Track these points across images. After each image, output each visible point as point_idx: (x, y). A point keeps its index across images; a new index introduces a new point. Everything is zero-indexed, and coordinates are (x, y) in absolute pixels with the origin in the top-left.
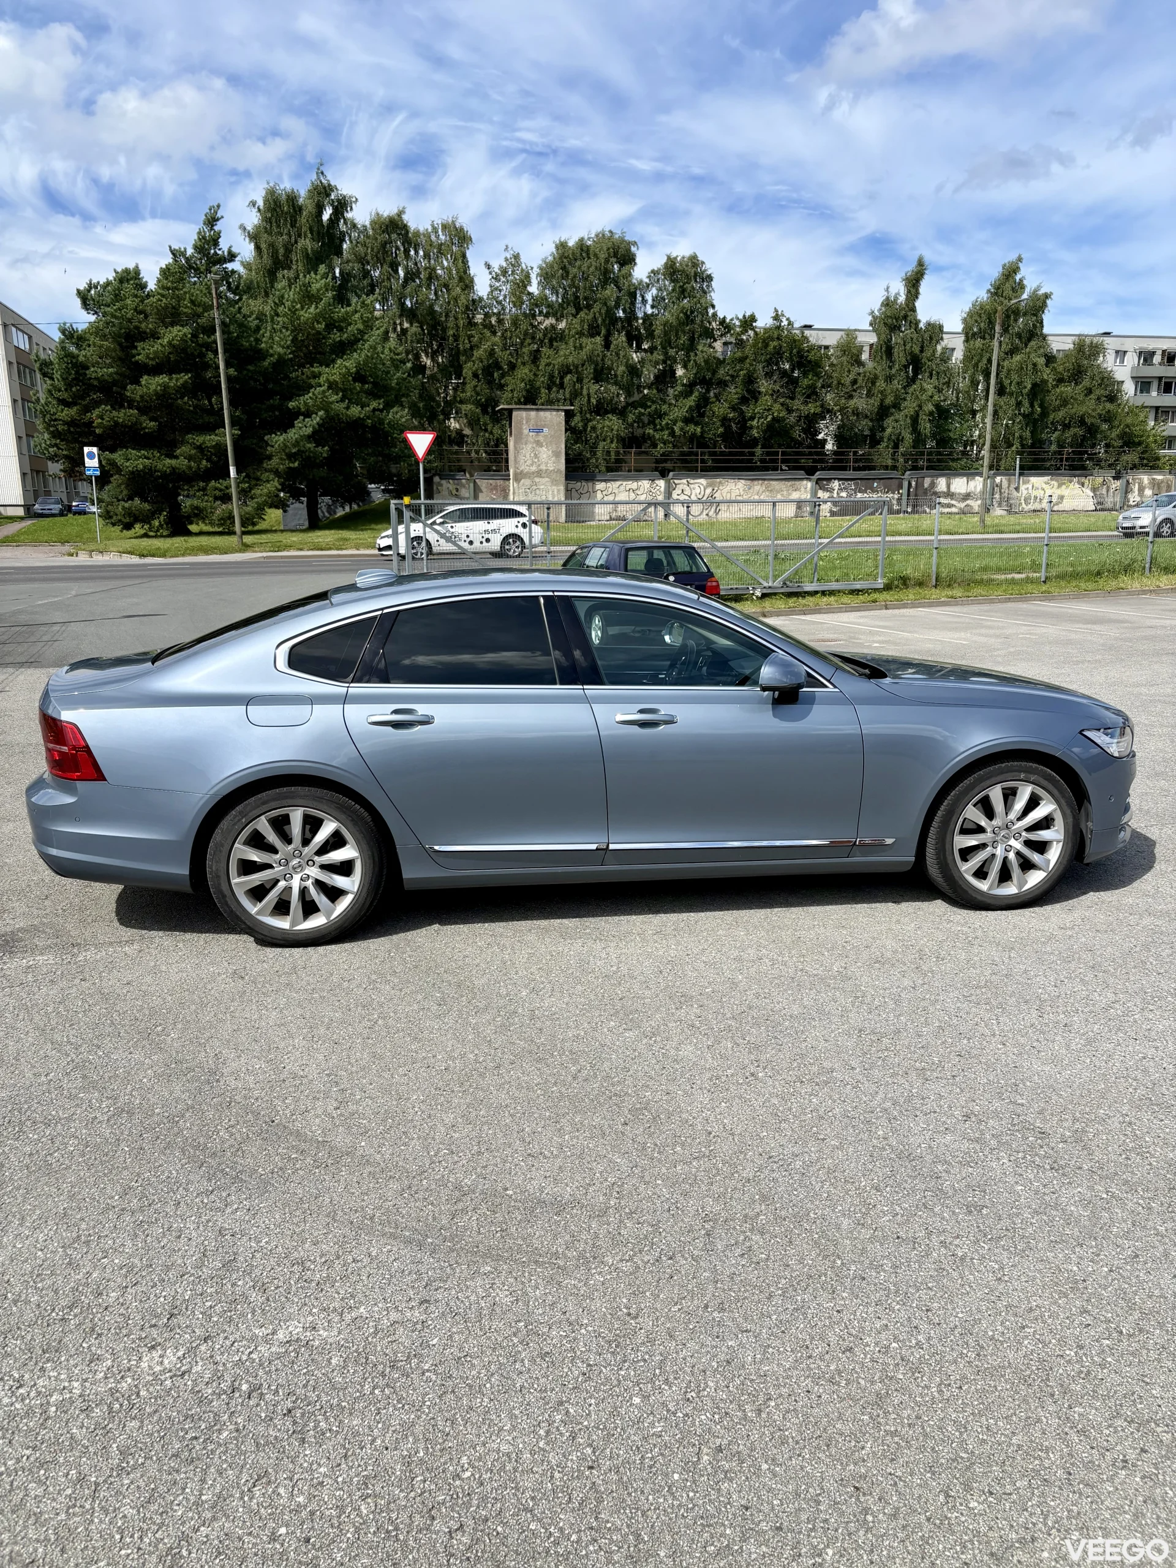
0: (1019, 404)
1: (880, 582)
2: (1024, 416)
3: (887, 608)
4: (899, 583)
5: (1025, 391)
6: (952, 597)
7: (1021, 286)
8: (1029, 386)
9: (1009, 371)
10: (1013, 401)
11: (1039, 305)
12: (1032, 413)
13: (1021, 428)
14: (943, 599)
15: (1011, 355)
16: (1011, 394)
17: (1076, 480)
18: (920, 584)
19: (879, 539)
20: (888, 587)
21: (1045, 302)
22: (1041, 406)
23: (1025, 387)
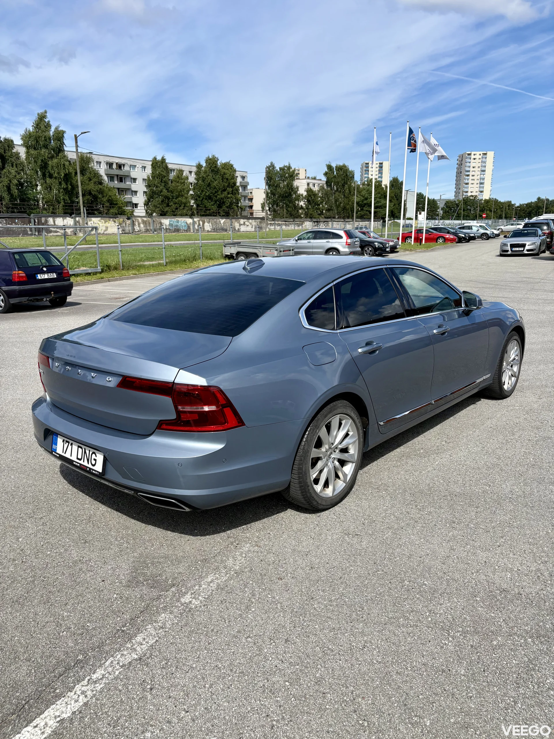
0: (60, 183)
1: (99, 269)
2: (64, 189)
3: (109, 281)
4: (107, 268)
5: (62, 177)
6: (135, 274)
7: (48, 126)
8: (63, 175)
9: (52, 167)
10: (57, 182)
11: (60, 136)
12: (67, 188)
13: (63, 195)
14: (132, 275)
15: (52, 159)
16: (56, 178)
17: (111, 219)
18: (116, 268)
19: (96, 246)
20: (102, 271)
21: (63, 135)
22: (71, 185)
23: (61, 175)
